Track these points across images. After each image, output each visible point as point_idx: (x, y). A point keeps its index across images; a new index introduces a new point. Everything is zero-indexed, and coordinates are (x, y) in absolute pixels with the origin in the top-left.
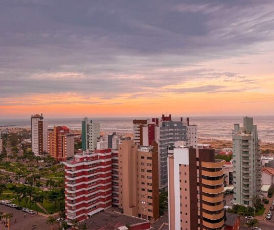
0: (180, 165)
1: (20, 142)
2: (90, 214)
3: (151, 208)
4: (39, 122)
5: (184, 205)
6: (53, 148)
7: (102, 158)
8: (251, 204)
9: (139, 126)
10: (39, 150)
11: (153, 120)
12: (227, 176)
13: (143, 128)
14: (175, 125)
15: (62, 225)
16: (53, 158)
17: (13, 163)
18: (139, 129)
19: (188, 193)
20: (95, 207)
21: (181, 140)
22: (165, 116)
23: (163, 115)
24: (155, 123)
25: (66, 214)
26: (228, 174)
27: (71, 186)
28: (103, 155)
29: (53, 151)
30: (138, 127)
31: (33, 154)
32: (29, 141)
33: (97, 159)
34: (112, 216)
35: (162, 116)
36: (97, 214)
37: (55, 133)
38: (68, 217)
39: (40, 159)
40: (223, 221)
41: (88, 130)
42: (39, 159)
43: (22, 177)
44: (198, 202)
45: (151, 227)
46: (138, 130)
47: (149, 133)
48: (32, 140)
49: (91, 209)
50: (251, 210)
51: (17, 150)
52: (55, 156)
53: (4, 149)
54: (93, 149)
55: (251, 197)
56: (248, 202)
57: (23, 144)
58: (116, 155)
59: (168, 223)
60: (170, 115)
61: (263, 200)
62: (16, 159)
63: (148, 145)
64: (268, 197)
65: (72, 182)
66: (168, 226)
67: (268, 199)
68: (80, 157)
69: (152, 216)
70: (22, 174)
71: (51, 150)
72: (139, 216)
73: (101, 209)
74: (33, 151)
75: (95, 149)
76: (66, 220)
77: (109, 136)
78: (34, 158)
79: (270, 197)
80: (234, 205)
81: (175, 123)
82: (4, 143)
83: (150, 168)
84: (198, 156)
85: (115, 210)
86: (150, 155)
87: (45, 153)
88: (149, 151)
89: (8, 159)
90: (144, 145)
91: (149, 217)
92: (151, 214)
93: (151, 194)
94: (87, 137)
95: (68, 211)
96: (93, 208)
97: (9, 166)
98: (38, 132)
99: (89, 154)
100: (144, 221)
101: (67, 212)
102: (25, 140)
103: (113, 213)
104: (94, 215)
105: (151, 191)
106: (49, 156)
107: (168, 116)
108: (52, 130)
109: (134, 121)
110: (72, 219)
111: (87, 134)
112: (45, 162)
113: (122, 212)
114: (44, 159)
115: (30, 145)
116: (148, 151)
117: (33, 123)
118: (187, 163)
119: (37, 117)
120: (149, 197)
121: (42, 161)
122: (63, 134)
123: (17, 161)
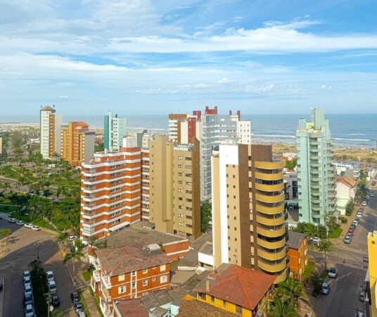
0: (227, 166)
1: (25, 142)
2: (112, 229)
3: (190, 222)
4: (50, 116)
5: (232, 217)
6: (67, 150)
7: (128, 157)
8: (322, 223)
9: (176, 121)
10: (50, 151)
11: (195, 113)
12: (289, 186)
13: (182, 124)
14: (223, 120)
15: (76, 245)
16: (67, 162)
17: (15, 168)
18: (176, 125)
19: (237, 202)
20: (119, 220)
21: (230, 138)
22: (209, 109)
23: (207, 108)
24: (196, 117)
25: (81, 229)
26: (291, 184)
27: (89, 192)
28: (130, 154)
29: (67, 153)
30: (175, 123)
31: (41, 156)
32: (37, 141)
33: (123, 160)
34: (140, 232)
35: (205, 108)
36: (120, 229)
37: (70, 131)
38: (84, 233)
39: (51, 162)
40: (284, 239)
41: (112, 126)
42: (48, 162)
43: (26, 184)
44: (250, 213)
45: (190, 248)
46: (176, 127)
47: (189, 130)
48: (40, 140)
49: (113, 222)
50: (322, 229)
51: (20, 152)
52: (69, 159)
53: (4, 150)
54: (118, 148)
55: (322, 213)
56: (319, 219)
57: (29, 146)
58: (147, 155)
59: (212, 242)
60: (216, 108)
61: (339, 218)
62: (19, 163)
63: (187, 142)
64: (346, 215)
65: (90, 187)
66: (212, 246)
67: (346, 217)
68: (101, 156)
69: (191, 233)
70: (26, 180)
71: (65, 152)
72: (175, 232)
73: (126, 223)
74: (42, 153)
75: (121, 147)
76: (81, 238)
77: (138, 134)
78: (42, 161)
79: (349, 215)
80: (300, 223)
81: (223, 117)
82: (4, 143)
83: (190, 171)
84: (250, 154)
85: (145, 225)
86: (190, 155)
87: (56, 155)
88: (189, 150)
89: (8, 164)
90: (182, 142)
91: (188, 235)
92: (190, 231)
93: (190, 205)
94: (110, 136)
95: (84, 225)
96: (116, 221)
97: (10, 170)
98: (48, 129)
99: (113, 153)
100: (182, 239)
101: (83, 227)
102: (32, 140)
103: (141, 229)
104: (116, 231)
105: (190, 200)
106: (62, 160)
107: (213, 108)
108: (67, 126)
109: (169, 115)
110: (89, 235)
111: (110, 132)
112: (56, 167)
113: (154, 228)
114: (55, 162)
115: (38, 146)
116: (187, 150)
117: (42, 116)
118: (236, 163)
119: (48, 109)
120: (187, 208)
121: (54, 165)
122: (80, 131)
123: (20, 166)
